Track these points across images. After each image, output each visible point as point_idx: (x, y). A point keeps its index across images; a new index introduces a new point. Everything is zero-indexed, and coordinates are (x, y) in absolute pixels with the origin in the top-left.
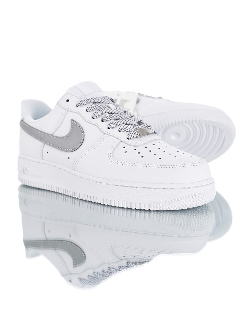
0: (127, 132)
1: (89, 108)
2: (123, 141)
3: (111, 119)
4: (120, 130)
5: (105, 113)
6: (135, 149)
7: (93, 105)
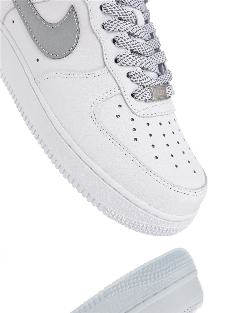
0: (138, 84)
1: (107, 8)
2: (124, 95)
3: (126, 48)
4: (130, 74)
5: (125, 31)
6: (133, 120)
7: (114, 6)
